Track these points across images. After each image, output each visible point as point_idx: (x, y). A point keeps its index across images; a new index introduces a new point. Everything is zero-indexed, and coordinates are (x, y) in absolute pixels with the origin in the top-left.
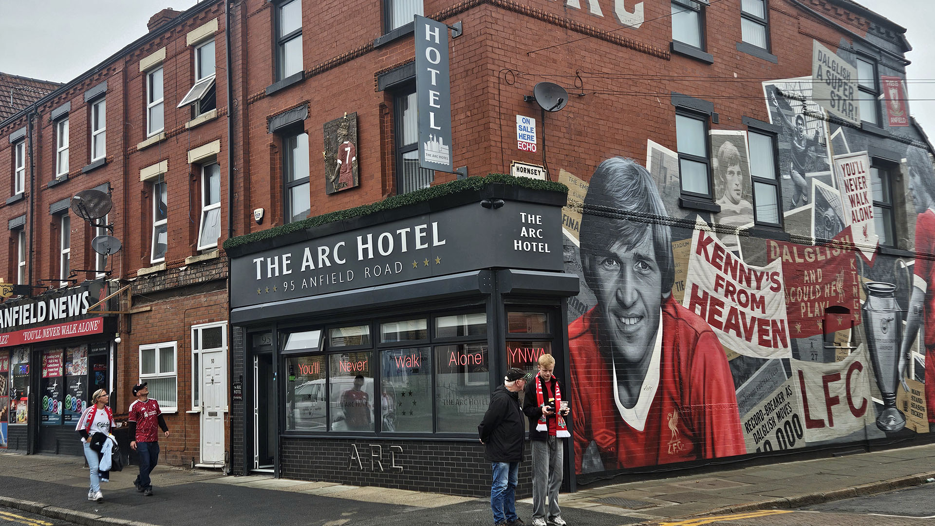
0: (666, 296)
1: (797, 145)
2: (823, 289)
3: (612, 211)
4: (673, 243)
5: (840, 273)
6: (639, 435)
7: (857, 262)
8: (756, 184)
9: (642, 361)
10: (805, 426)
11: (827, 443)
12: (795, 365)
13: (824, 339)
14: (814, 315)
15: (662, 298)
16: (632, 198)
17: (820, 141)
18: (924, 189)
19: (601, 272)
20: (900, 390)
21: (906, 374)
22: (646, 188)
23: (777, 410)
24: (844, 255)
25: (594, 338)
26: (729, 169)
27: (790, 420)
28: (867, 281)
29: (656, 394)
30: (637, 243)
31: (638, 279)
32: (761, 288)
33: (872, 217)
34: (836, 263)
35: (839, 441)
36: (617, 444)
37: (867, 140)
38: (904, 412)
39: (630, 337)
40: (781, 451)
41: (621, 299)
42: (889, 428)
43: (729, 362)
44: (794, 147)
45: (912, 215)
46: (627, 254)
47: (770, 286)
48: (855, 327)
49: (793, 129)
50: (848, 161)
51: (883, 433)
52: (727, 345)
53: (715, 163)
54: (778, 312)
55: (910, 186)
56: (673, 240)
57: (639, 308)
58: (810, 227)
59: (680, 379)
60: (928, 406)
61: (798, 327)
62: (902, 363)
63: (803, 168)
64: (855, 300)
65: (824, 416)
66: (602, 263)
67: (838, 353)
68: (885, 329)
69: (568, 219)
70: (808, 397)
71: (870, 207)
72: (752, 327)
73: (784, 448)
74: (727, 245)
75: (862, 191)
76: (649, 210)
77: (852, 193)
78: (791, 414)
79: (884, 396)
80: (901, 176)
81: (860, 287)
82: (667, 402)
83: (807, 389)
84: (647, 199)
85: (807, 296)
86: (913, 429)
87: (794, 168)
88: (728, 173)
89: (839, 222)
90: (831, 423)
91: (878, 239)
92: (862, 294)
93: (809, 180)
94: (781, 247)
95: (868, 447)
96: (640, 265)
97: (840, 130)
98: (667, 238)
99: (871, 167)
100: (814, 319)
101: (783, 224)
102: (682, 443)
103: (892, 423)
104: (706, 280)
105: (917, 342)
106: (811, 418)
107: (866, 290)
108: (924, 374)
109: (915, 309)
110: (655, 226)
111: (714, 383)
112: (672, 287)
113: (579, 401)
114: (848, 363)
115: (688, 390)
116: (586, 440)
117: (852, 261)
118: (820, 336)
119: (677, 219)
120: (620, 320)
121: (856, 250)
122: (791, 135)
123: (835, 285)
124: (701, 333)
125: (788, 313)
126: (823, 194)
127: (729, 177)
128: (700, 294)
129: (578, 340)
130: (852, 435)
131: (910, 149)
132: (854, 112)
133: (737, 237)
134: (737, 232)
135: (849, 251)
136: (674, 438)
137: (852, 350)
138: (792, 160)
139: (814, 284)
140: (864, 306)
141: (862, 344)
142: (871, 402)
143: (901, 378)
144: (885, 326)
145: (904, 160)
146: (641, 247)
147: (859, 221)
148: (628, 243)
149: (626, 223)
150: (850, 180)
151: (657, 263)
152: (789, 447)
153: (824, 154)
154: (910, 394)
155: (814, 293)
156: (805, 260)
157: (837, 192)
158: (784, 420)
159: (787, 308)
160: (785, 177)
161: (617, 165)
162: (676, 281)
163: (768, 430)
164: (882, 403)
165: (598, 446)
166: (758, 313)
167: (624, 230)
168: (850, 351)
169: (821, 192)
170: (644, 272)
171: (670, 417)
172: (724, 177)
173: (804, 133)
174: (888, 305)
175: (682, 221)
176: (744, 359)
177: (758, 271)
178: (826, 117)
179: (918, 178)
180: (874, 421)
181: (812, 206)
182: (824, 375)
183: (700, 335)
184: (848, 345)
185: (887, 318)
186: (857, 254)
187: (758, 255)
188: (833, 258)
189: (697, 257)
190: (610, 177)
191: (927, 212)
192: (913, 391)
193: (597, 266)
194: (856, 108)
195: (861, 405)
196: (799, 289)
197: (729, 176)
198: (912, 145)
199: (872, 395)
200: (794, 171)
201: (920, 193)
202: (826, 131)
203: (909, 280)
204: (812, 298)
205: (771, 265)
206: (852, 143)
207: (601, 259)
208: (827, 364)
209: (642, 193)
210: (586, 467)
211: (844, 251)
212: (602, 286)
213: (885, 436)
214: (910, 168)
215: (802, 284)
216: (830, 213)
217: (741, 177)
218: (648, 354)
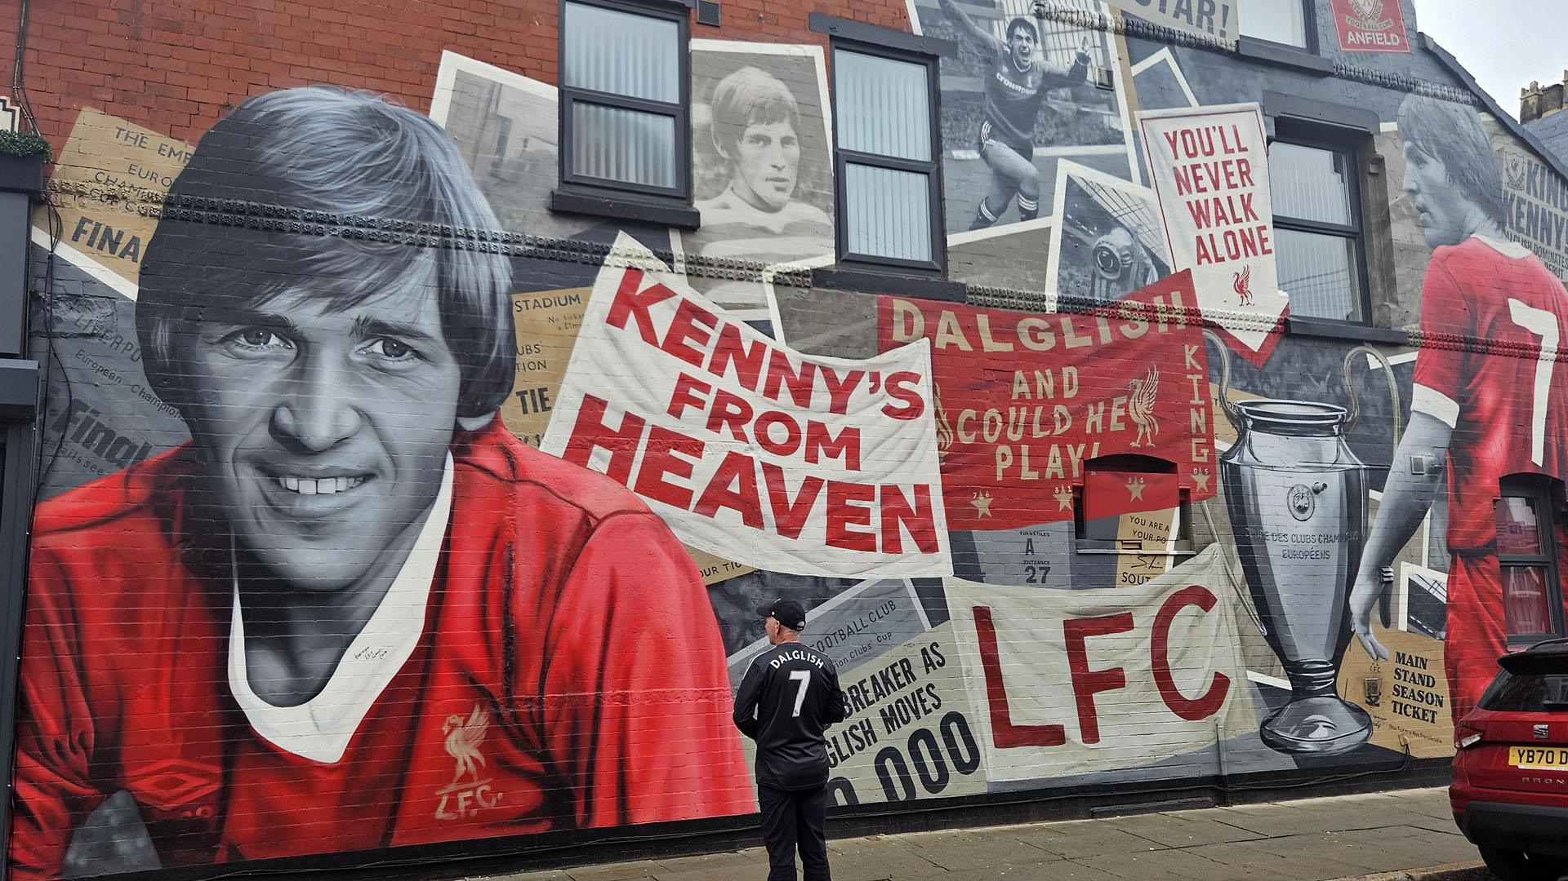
0: (471, 424)
1: (1007, 83)
2: (1079, 415)
3: (279, 215)
4: (515, 297)
5: (1144, 376)
6: (320, 774)
7: (1208, 356)
8: (850, 169)
9: (357, 587)
10: (990, 741)
11: (1070, 784)
12: (961, 596)
13: (1080, 531)
14: (1042, 475)
15: (458, 429)
16: (365, 184)
17: (1092, 76)
18: (1457, 191)
19: (217, 362)
20: (1353, 656)
21: (1376, 615)
22: (422, 164)
23: (884, 703)
24: (1163, 336)
25: (165, 527)
26: (754, 129)
27: (934, 726)
28: (1239, 398)
29: (406, 668)
30: (370, 294)
31: (363, 382)
32: (848, 410)
33: (1266, 252)
34: (1132, 354)
35: (1120, 778)
36: (223, 799)
37: (1259, 80)
38: (1366, 708)
39: (312, 528)
40: (893, 803)
41: (291, 429)
42: (1309, 747)
43: (708, 587)
44: (998, 91)
45: (1410, 251)
46: (326, 318)
47: (882, 404)
48: (1194, 506)
49: (998, 47)
50: (1192, 125)
51: (1289, 757)
52: (706, 547)
53: (700, 114)
54: (907, 467)
55: (1408, 183)
56: (517, 287)
57: (363, 451)
58: (1044, 268)
59: (508, 631)
60: (1452, 694)
61: (982, 504)
62: (1362, 591)
63: (1027, 137)
64: (1194, 441)
65: (1068, 719)
66: (223, 341)
67: (1123, 566)
68: (1302, 509)
69: (96, 230)
70: (1004, 671)
71: (1261, 229)
72: (804, 504)
73: (902, 795)
74: (727, 307)
75: (1235, 194)
76: (428, 215)
77: (1195, 196)
78: (938, 715)
79: (1294, 669)
80: (1380, 161)
81: (1217, 409)
82: (446, 686)
83: (1002, 652)
84: (425, 189)
85: (1020, 430)
86: (1399, 749)
87: (991, 135)
88: (746, 139)
89: (1149, 261)
90: (1090, 733)
91: (1288, 300)
92: (1221, 425)
93: (1051, 165)
94: (931, 315)
95: (1224, 793)
96: (378, 348)
97: (1165, 53)
98: (493, 284)
99: (1269, 141)
100: (1046, 487)
101: (945, 261)
102: (495, 791)
103: (1321, 733)
104: (636, 388)
105: (1421, 543)
106: (1014, 723)
107: (1237, 420)
108: (1444, 617)
109: (1417, 466)
110: (447, 256)
111: (645, 639)
112: (502, 401)
113: (78, 690)
114: (1163, 591)
115: (537, 659)
116: (90, 791)
117: (1190, 352)
118: (1065, 527)
119: (535, 239)
120: (278, 483)
121: (1207, 327)
122: (987, 61)
123: (1126, 406)
124: (605, 518)
125: (943, 470)
126: (1096, 197)
127: (747, 149)
128: (612, 420)
129: (94, 531)
130: (1166, 764)
131: (1409, 102)
132: (1217, 17)
133: (769, 290)
134: (767, 276)
135: (1180, 327)
136: (467, 777)
137: (1179, 560)
138: (983, 116)
139: (1048, 405)
140: (1228, 455)
141: (1216, 545)
142: (1244, 684)
143: (1357, 627)
144: (1302, 503)
145: (1387, 127)
146: (386, 303)
147: (1220, 260)
148: (337, 293)
149: (335, 245)
150: (1194, 167)
151: (448, 343)
152: (922, 793)
153: (1105, 106)
154: (1389, 667)
155: (1047, 423)
156: (1018, 345)
157: (1149, 194)
158: (908, 730)
159: (943, 459)
160: (958, 154)
161: (312, 107)
162: (517, 388)
163: (845, 751)
164: (1287, 685)
165: (139, 804)
166: (831, 469)
167: (322, 260)
168: (1170, 561)
169: (1089, 191)
170: (391, 363)
171: (453, 726)
172: (732, 149)
173: (1037, 57)
174: (1318, 455)
175: (562, 246)
176: (768, 580)
177: (840, 369)
178: (1111, 25)
179: (1436, 169)
180: (1254, 727)
181: (1055, 222)
182: (1071, 617)
183: (600, 522)
184: (1170, 548)
185: (1310, 485)
186: (1208, 334)
187: (846, 331)
188: (1121, 345)
189: (608, 332)
190: (283, 134)
191: (1465, 245)
192: (1400, 658)
193: (200, 347)
194: (1226, 8)
195: (1205, 691)
196: (992, 412)
197: (750, 146)
198: (1418, 93)
199: (1250, 667)
200: (991, 141)
201: (1444, 201)
202: (1114, 54)
203: (1395, 395)
204: (1038, 433)
205: (888, 356)
206: (1208, 84)
207: (221, 331)
208: (1084, 593)
209: (404, 175)
210: (82, 862)
211: (1163, 328)
212: (217, 398)
213: (1294, 766)
214: (1408, 144)
215: (1004, 402)
216: (1117, 240)
217: (794, 151)
218: (381, 569)
